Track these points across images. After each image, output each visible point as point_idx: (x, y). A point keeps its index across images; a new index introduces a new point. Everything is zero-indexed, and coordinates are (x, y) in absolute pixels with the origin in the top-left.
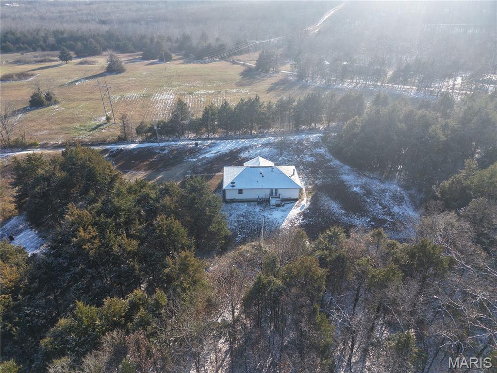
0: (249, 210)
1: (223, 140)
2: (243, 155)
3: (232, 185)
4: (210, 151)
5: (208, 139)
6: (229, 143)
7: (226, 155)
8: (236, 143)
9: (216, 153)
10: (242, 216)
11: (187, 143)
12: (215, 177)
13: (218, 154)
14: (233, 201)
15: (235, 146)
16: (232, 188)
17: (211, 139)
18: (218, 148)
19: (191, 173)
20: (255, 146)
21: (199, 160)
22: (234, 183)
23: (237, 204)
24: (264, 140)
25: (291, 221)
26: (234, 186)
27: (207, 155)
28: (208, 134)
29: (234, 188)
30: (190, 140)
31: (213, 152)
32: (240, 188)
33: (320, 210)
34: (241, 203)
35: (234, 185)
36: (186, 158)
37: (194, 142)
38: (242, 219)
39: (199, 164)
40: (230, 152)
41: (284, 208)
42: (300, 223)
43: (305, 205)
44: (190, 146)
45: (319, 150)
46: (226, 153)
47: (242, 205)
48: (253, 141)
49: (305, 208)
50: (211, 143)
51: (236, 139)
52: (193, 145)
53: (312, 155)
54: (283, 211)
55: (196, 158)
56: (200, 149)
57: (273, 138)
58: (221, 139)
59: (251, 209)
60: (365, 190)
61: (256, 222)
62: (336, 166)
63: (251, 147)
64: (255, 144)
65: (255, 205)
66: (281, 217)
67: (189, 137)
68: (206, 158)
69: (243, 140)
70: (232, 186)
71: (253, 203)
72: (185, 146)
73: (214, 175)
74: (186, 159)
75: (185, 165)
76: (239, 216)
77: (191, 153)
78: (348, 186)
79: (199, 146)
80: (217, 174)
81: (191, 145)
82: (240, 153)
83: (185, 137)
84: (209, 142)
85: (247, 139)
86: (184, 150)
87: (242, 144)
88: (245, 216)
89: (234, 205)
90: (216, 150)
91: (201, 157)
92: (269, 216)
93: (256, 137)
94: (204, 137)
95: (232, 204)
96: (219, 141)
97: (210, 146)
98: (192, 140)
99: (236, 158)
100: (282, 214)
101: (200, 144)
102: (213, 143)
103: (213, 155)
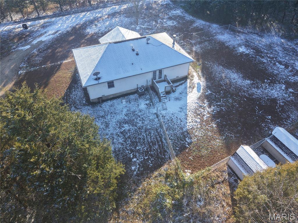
0: (132, 110)
1: (59, 16)
2: (91, 31)
3: (95, 77)
4: (46, 32)
5: (39, 18)
6: (67, 19)
7: (68, 34)
8: (77, 18)
9: (53, 34)
10: (126, 122)
11: (12, 27)
12: (63, 67)
13: (57, 34)
14: (102, 100)
15: (75, 21)
16: (96, 82)
17: (44, 18)
18: (56, 27)
19: (27, 67)
20: (101, 17)
21: (33, 47)
22: (98, 73)
23: (109, 103)
24: (108, 10)
25: (196, 113)
26: (99, 78)
27: (43, 38)
28: (38, 13)
29: (100, 81)
30: (15, 22)
31: (50, 32)
32: (110, 79)
33: (222, 85)
34: (115, 101)
35: (99, 76)
36: (15, 47)
37: (21, 25)
38: (126, 127)
39: (35, 51)
40: (72, 30)
41: (176, 94)
42: (208, 113)
43: (199, 83)
44: (17, 30)
45: (174, 12)
46: (68, 32)
47: (118, 104)
48: (96, 13)
49: (202, 88)
50: (45, 23)
51: (74, 13)
52: (22, 29)
53: (170, 18)
54: (177, 99)
55: (28, 44)
56: (32, 32)
57: (117, 7)
58: (55, 15)
59: (133, 107)
60: (252, 49)
61: (149, 127)
62: (204, 27)
63: (96, 19)
64: (100, 15)
65: (136, 100)
66: (179, 110)
67: (14, 19)
68: (43, 42)
69: (83, 14)
70: (96, 79)
71: (132, 97)
72: (10, 31)
73: (61, 64)
74: (14, 49)
75: (15, 56)
76: (121, 124)
77: (20, 39)
78: (231, 47)
79: (29, 29)
80: (64, 62)
81: (18, 28)
82: (85, 29)
83: (8, 21)
84: (42, 21)
85: (88, 11)
86: (10, 36)
87: (83, 17)
88: (130, 122)
89: (106, 106)
90: (53, 29)
91: (35, 42)
92: (164, 112)
93: (97, 8)
94: (34, 17)
95: (103, 105)
96: (54, 19)
97: (44, 26)
98: (19, 22)
99: (83, 36)
100: (179, 104)
101: (30, 26)
102: (47, 22)
103: (51, 36)
